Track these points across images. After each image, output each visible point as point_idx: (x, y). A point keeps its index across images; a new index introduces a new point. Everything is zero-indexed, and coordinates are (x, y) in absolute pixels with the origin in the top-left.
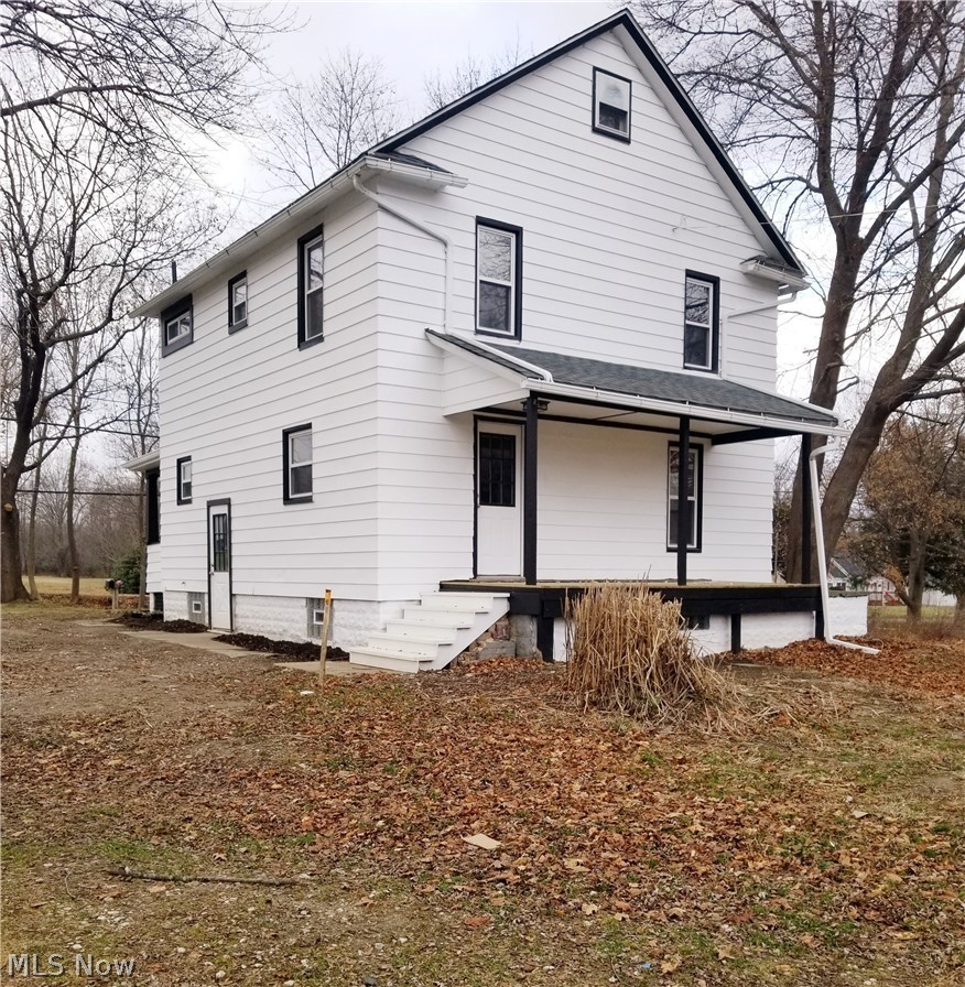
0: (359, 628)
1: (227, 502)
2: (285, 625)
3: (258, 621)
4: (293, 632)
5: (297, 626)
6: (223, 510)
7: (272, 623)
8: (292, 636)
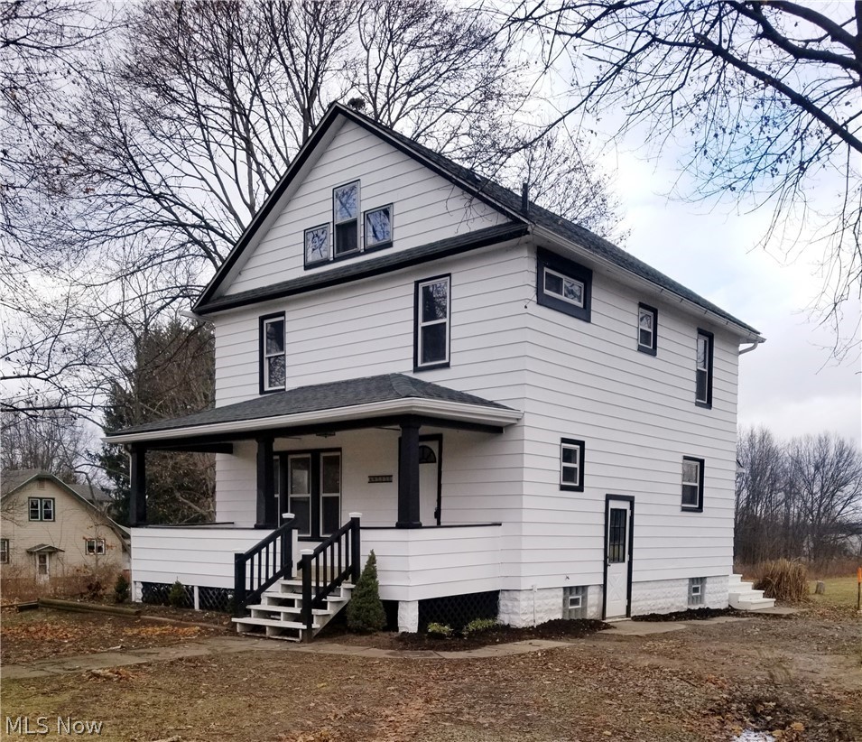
0: (719, 592)
1: (631, 500)
2: (672, 600)
3: (649, 602)
4: (678, 604)
5: (680, 599)
6: (625, 505)
7: (662, 601)
8: (677, 607)
